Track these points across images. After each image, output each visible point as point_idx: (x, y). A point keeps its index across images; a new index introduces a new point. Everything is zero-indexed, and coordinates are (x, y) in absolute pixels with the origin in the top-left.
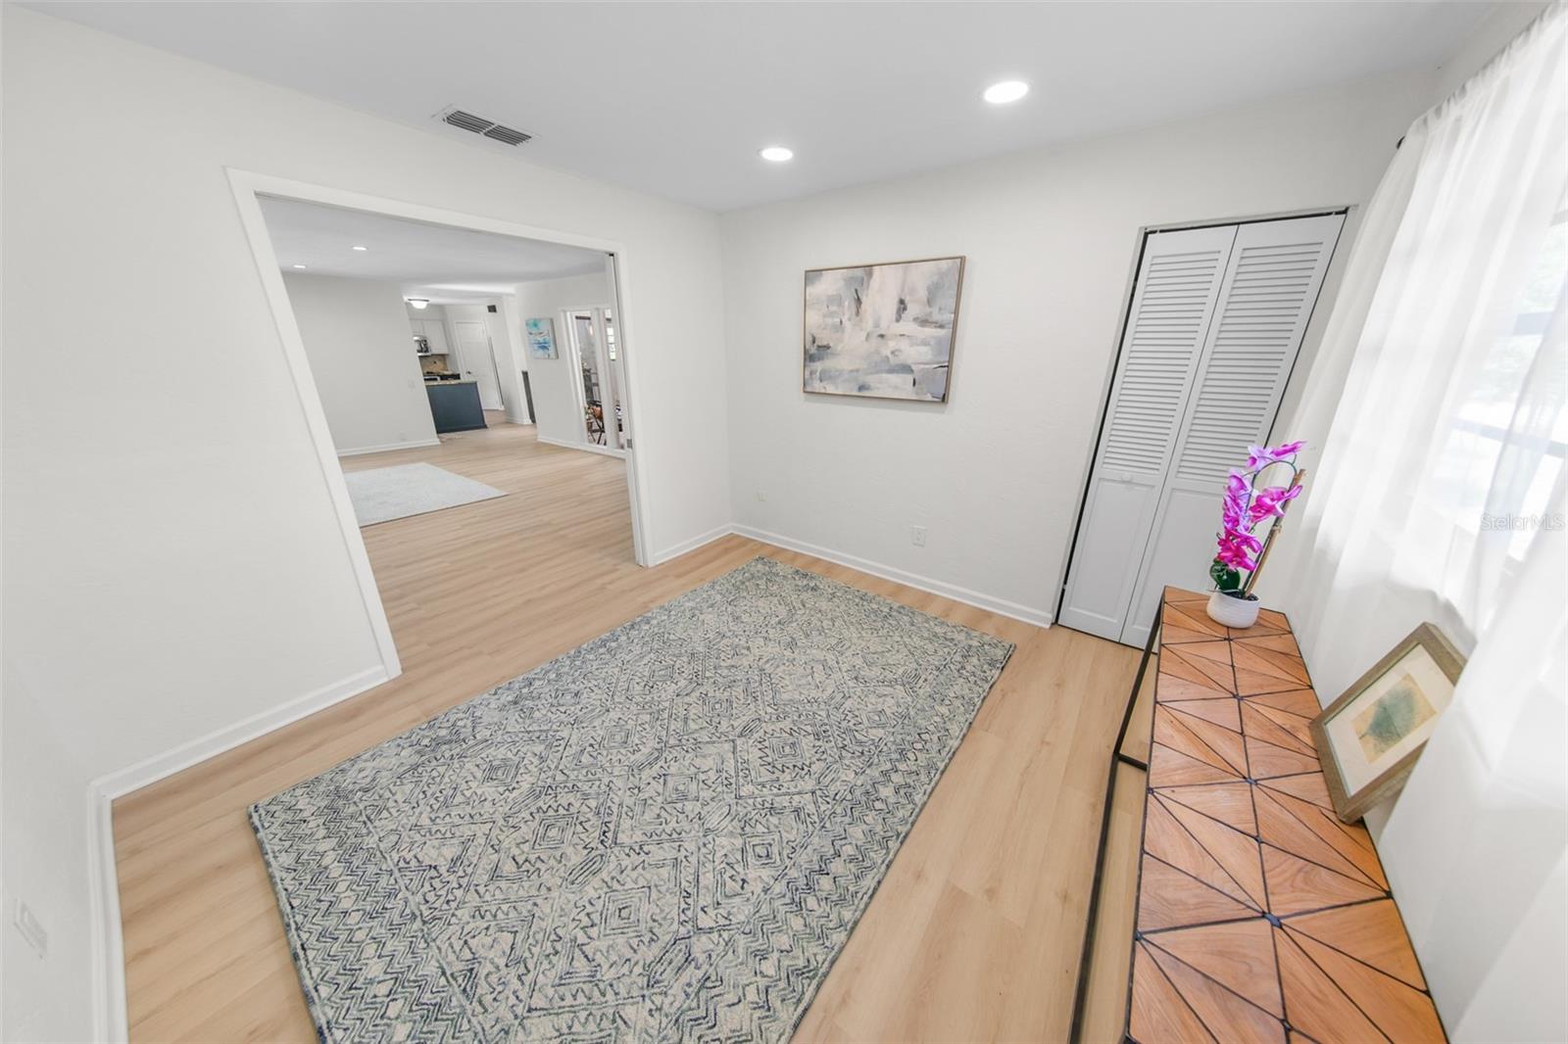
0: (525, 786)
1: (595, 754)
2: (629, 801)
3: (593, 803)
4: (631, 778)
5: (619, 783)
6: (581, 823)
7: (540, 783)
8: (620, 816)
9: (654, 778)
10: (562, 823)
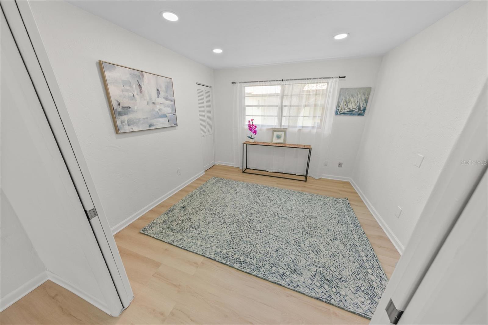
0: (313, 239)
1: (293, 230)
2: (297, 218)
3: (303, 223)
4: (292, 220)
5: (295, 221)
6: (308, 223)
7: (309, 237)
8: (300, 218)
9: (288, 216)
10: (311, 226)
